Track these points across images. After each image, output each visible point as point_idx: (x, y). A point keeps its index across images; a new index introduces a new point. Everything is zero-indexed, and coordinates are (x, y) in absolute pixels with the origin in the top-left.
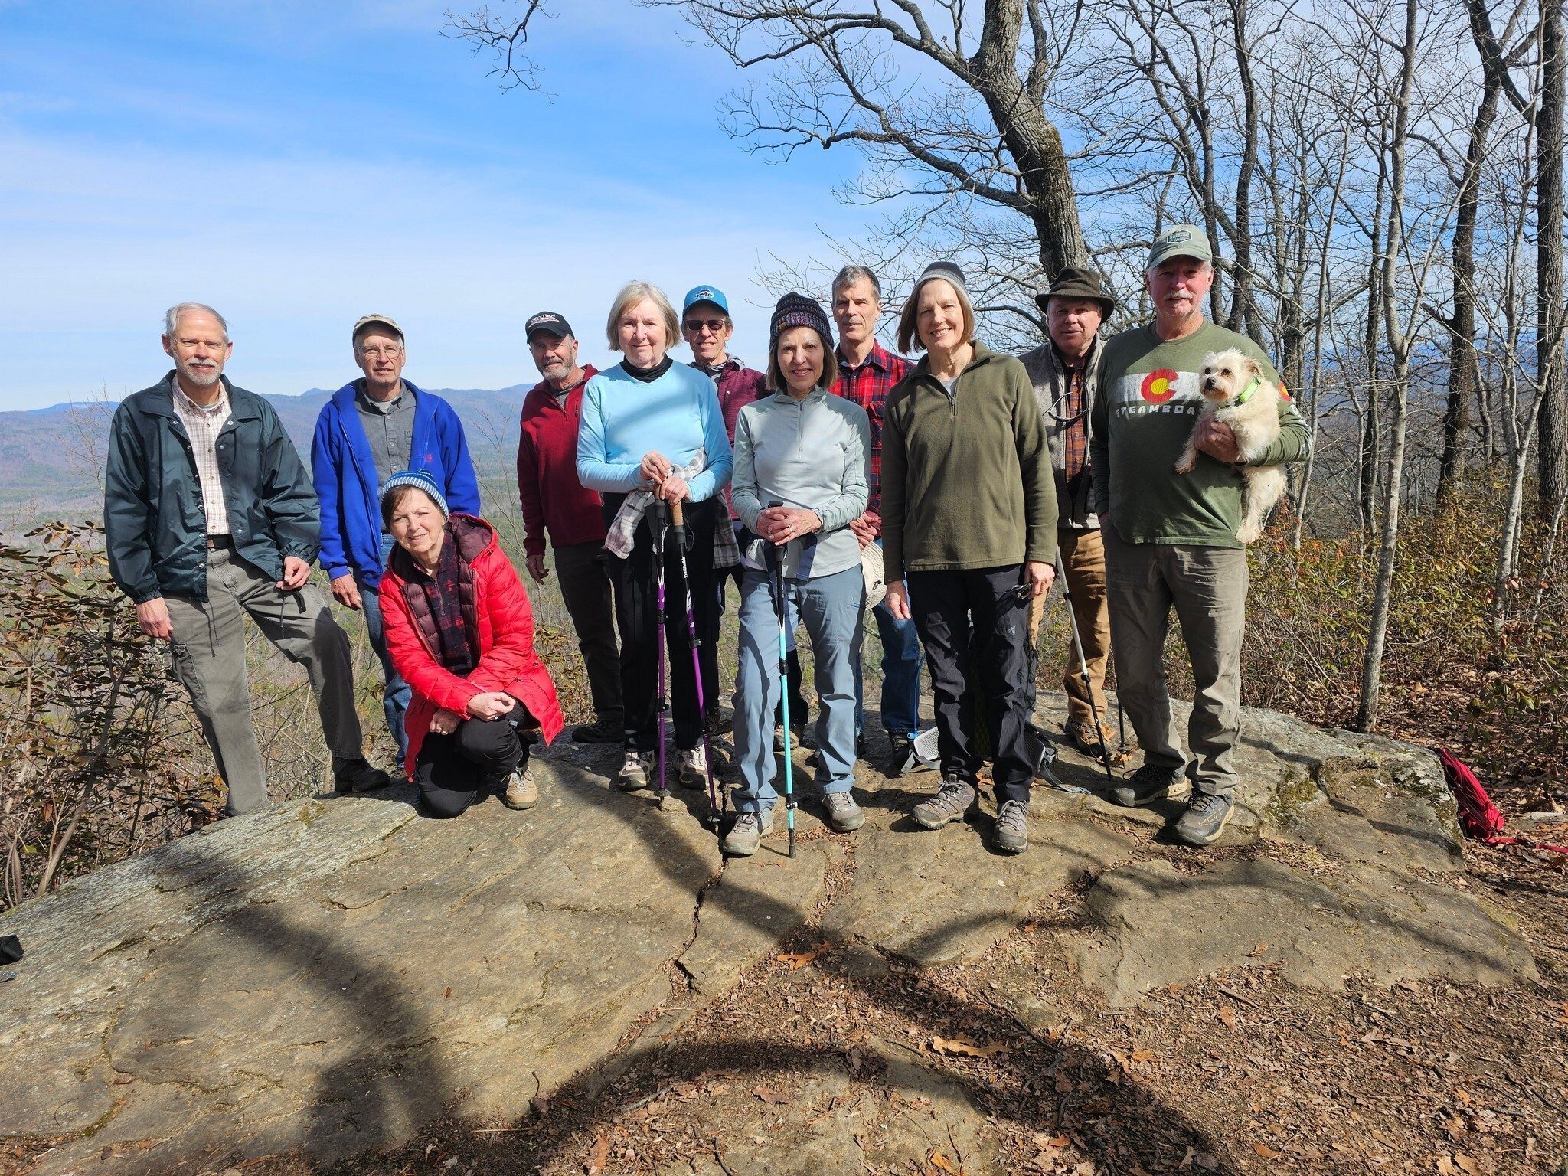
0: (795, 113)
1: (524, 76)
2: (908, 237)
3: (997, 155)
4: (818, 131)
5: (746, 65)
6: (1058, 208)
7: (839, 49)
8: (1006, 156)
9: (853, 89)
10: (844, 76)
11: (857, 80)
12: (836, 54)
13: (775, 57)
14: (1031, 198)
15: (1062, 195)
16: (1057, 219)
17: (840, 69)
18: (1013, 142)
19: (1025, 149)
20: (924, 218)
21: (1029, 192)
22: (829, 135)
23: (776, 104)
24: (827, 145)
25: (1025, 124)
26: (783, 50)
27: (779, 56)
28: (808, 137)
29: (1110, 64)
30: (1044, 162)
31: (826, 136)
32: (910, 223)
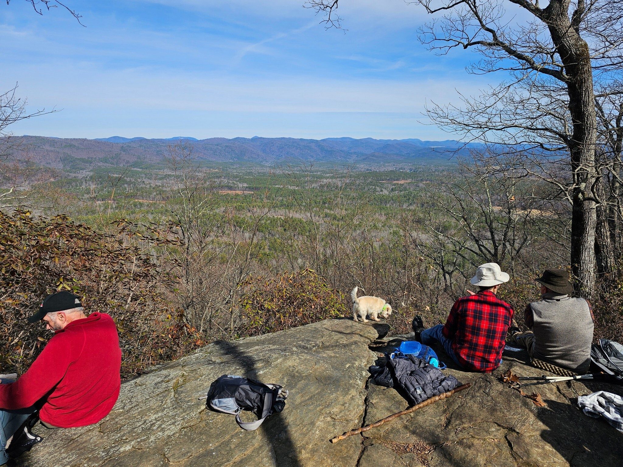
0: (452, 33)
1: (336, 23)
2: (500, 95)
3: (552, 57)
4: (462, 41)
5: (433, 12)
6: (582, 82)
7: (477, 5)
8: (557, 56)
9: (481, 22)
10: (478, 16)
11: (484, 18)
12: (475, 7)
13: (446, 8)
14: (567, 77)
15: (585, 76)
16: (581, 87)
17: (476, 13)
18: (562, 50)
19: (568, 53)
20: (509, 86)
21: (567, 74)
22: (467, 43)
23: (444, 29)
24: (465, 47)
25: (569, 42)
26: (450, 5)
27: (448, 8)
28: (457, 43)
29: (615, 5)
30: (577, 60)
31: (466, 43)
32: (502, 89)
